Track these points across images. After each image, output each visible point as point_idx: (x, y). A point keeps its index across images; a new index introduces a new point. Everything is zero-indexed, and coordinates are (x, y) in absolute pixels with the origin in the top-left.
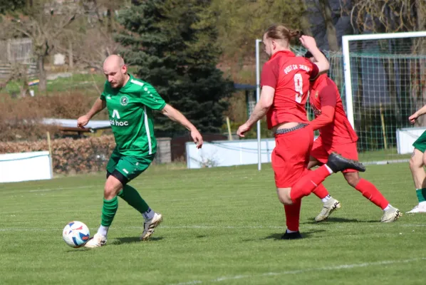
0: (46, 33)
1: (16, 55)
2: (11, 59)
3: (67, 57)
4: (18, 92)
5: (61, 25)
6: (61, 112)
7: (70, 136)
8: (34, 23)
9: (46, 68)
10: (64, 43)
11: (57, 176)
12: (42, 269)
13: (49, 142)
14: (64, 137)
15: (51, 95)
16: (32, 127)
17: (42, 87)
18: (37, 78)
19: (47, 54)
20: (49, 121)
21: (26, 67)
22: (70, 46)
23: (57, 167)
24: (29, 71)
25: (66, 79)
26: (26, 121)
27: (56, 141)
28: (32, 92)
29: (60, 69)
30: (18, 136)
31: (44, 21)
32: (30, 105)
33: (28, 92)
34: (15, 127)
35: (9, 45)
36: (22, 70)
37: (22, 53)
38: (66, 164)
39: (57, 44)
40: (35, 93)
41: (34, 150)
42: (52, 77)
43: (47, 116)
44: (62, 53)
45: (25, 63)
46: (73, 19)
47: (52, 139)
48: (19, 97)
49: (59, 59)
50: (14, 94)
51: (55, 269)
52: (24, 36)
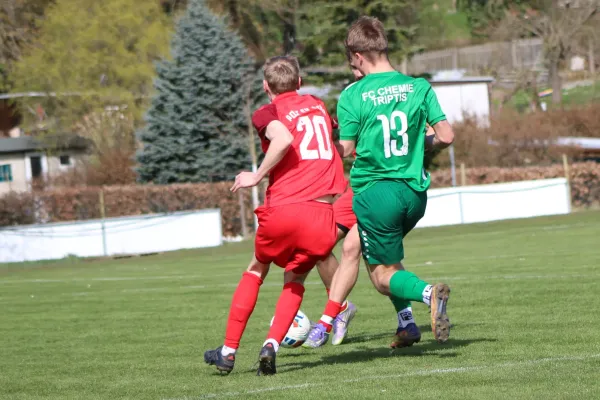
0: (561, 32)
1: (523, 60)
2: (516, 63)
3: (587, 61)
4: (527, 105)
5: (579, 20)
6: (581, 129)
7: (592, 159)
8: (545, 19)
9: (562, 74)
10: (583, 43)
11: (576, 210)
12: (559, 326)
13: (566, 167)
14: (585, 160)
15: (568, 108)
16: (544, 149)
17: (557, 99)
18: (549, 87)
19: (562, 56)
20: (566, 141)
21: (536, 74)
22: (591, 46)
23: (576, 197)
24: (539, 79)
25: (586, 88)
26: (536, 142)
27: (575, 166)
28: (544, 106)
29: (579, 76)
30: (527, 161)
31: (558, 16)
32: (542, 121)
33: (538, 105)
34: (524, 149)
35: (514, 47)
36: (530, 78)
37: (531, 57)
38: (587, 195)
39: (575, 44)
40: (548, 106)
41: (547, 177)
42: (568, 87)
43: (563, 134)
44: (582, 55)
45: (535, 69)
46: (594, 13)
47: (570, 163)
48: (528, 111)
49: (577, 63)
50: (521, 108)
51: (576, 325)
52: (533, 35)
